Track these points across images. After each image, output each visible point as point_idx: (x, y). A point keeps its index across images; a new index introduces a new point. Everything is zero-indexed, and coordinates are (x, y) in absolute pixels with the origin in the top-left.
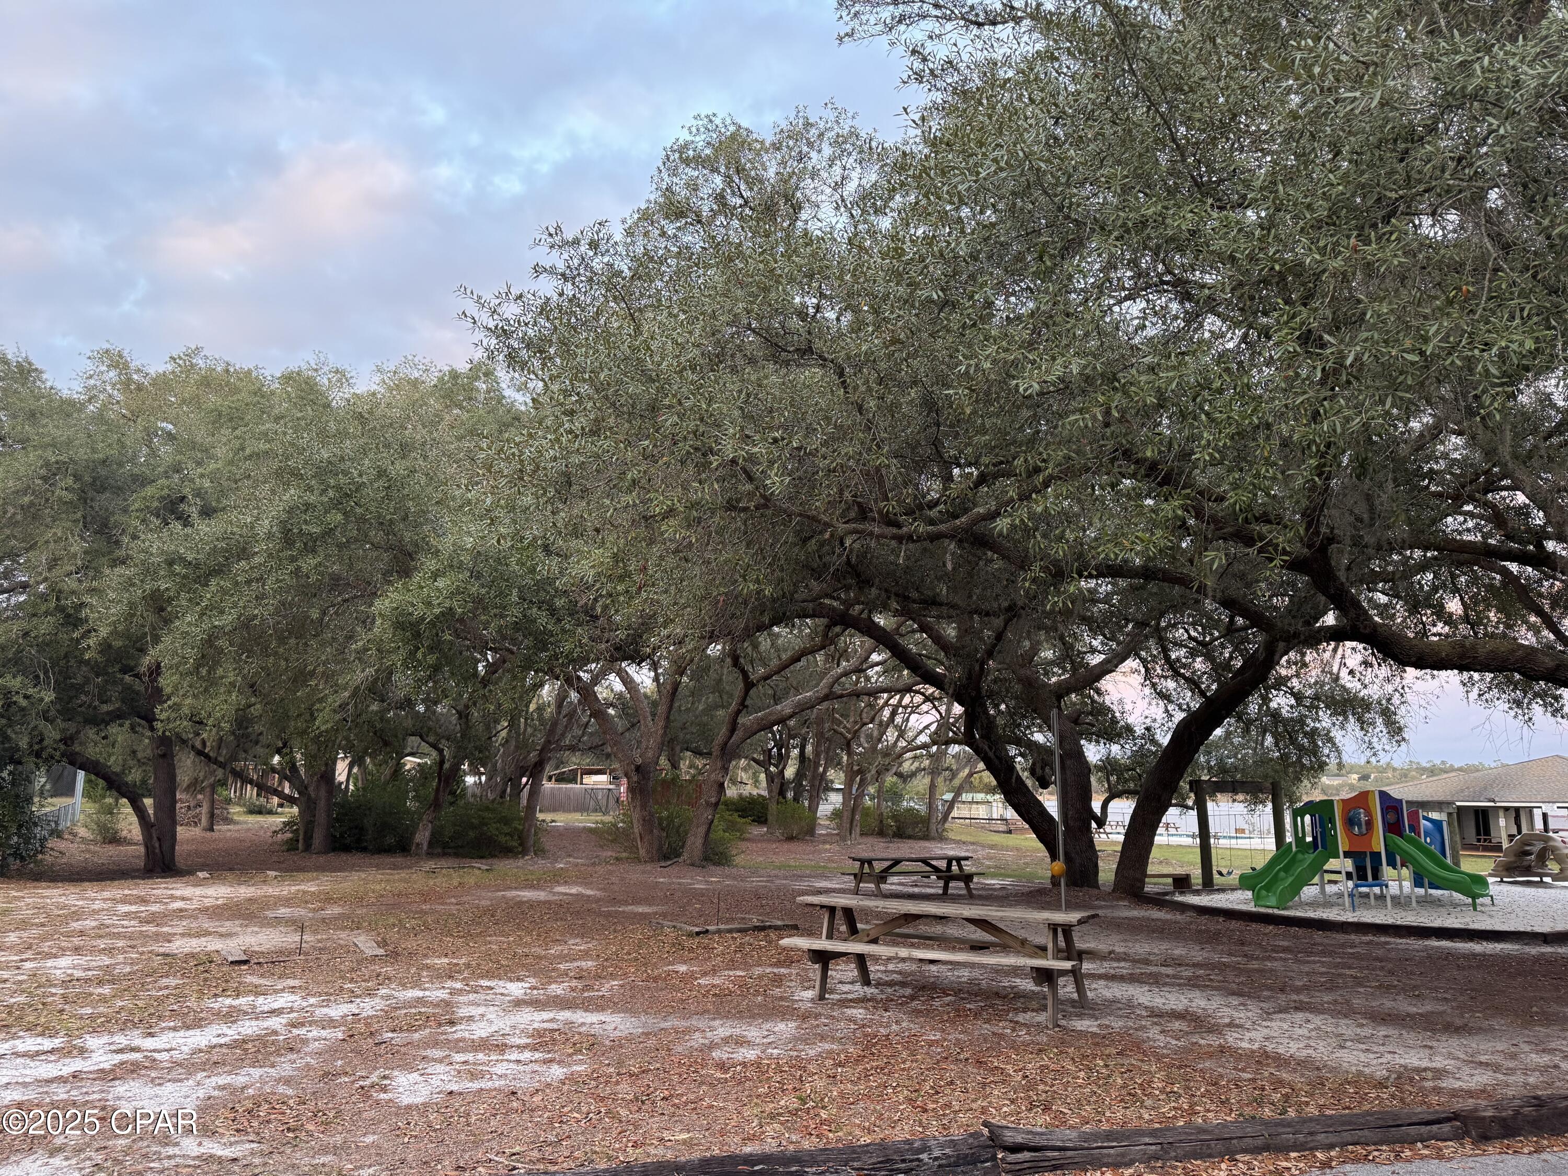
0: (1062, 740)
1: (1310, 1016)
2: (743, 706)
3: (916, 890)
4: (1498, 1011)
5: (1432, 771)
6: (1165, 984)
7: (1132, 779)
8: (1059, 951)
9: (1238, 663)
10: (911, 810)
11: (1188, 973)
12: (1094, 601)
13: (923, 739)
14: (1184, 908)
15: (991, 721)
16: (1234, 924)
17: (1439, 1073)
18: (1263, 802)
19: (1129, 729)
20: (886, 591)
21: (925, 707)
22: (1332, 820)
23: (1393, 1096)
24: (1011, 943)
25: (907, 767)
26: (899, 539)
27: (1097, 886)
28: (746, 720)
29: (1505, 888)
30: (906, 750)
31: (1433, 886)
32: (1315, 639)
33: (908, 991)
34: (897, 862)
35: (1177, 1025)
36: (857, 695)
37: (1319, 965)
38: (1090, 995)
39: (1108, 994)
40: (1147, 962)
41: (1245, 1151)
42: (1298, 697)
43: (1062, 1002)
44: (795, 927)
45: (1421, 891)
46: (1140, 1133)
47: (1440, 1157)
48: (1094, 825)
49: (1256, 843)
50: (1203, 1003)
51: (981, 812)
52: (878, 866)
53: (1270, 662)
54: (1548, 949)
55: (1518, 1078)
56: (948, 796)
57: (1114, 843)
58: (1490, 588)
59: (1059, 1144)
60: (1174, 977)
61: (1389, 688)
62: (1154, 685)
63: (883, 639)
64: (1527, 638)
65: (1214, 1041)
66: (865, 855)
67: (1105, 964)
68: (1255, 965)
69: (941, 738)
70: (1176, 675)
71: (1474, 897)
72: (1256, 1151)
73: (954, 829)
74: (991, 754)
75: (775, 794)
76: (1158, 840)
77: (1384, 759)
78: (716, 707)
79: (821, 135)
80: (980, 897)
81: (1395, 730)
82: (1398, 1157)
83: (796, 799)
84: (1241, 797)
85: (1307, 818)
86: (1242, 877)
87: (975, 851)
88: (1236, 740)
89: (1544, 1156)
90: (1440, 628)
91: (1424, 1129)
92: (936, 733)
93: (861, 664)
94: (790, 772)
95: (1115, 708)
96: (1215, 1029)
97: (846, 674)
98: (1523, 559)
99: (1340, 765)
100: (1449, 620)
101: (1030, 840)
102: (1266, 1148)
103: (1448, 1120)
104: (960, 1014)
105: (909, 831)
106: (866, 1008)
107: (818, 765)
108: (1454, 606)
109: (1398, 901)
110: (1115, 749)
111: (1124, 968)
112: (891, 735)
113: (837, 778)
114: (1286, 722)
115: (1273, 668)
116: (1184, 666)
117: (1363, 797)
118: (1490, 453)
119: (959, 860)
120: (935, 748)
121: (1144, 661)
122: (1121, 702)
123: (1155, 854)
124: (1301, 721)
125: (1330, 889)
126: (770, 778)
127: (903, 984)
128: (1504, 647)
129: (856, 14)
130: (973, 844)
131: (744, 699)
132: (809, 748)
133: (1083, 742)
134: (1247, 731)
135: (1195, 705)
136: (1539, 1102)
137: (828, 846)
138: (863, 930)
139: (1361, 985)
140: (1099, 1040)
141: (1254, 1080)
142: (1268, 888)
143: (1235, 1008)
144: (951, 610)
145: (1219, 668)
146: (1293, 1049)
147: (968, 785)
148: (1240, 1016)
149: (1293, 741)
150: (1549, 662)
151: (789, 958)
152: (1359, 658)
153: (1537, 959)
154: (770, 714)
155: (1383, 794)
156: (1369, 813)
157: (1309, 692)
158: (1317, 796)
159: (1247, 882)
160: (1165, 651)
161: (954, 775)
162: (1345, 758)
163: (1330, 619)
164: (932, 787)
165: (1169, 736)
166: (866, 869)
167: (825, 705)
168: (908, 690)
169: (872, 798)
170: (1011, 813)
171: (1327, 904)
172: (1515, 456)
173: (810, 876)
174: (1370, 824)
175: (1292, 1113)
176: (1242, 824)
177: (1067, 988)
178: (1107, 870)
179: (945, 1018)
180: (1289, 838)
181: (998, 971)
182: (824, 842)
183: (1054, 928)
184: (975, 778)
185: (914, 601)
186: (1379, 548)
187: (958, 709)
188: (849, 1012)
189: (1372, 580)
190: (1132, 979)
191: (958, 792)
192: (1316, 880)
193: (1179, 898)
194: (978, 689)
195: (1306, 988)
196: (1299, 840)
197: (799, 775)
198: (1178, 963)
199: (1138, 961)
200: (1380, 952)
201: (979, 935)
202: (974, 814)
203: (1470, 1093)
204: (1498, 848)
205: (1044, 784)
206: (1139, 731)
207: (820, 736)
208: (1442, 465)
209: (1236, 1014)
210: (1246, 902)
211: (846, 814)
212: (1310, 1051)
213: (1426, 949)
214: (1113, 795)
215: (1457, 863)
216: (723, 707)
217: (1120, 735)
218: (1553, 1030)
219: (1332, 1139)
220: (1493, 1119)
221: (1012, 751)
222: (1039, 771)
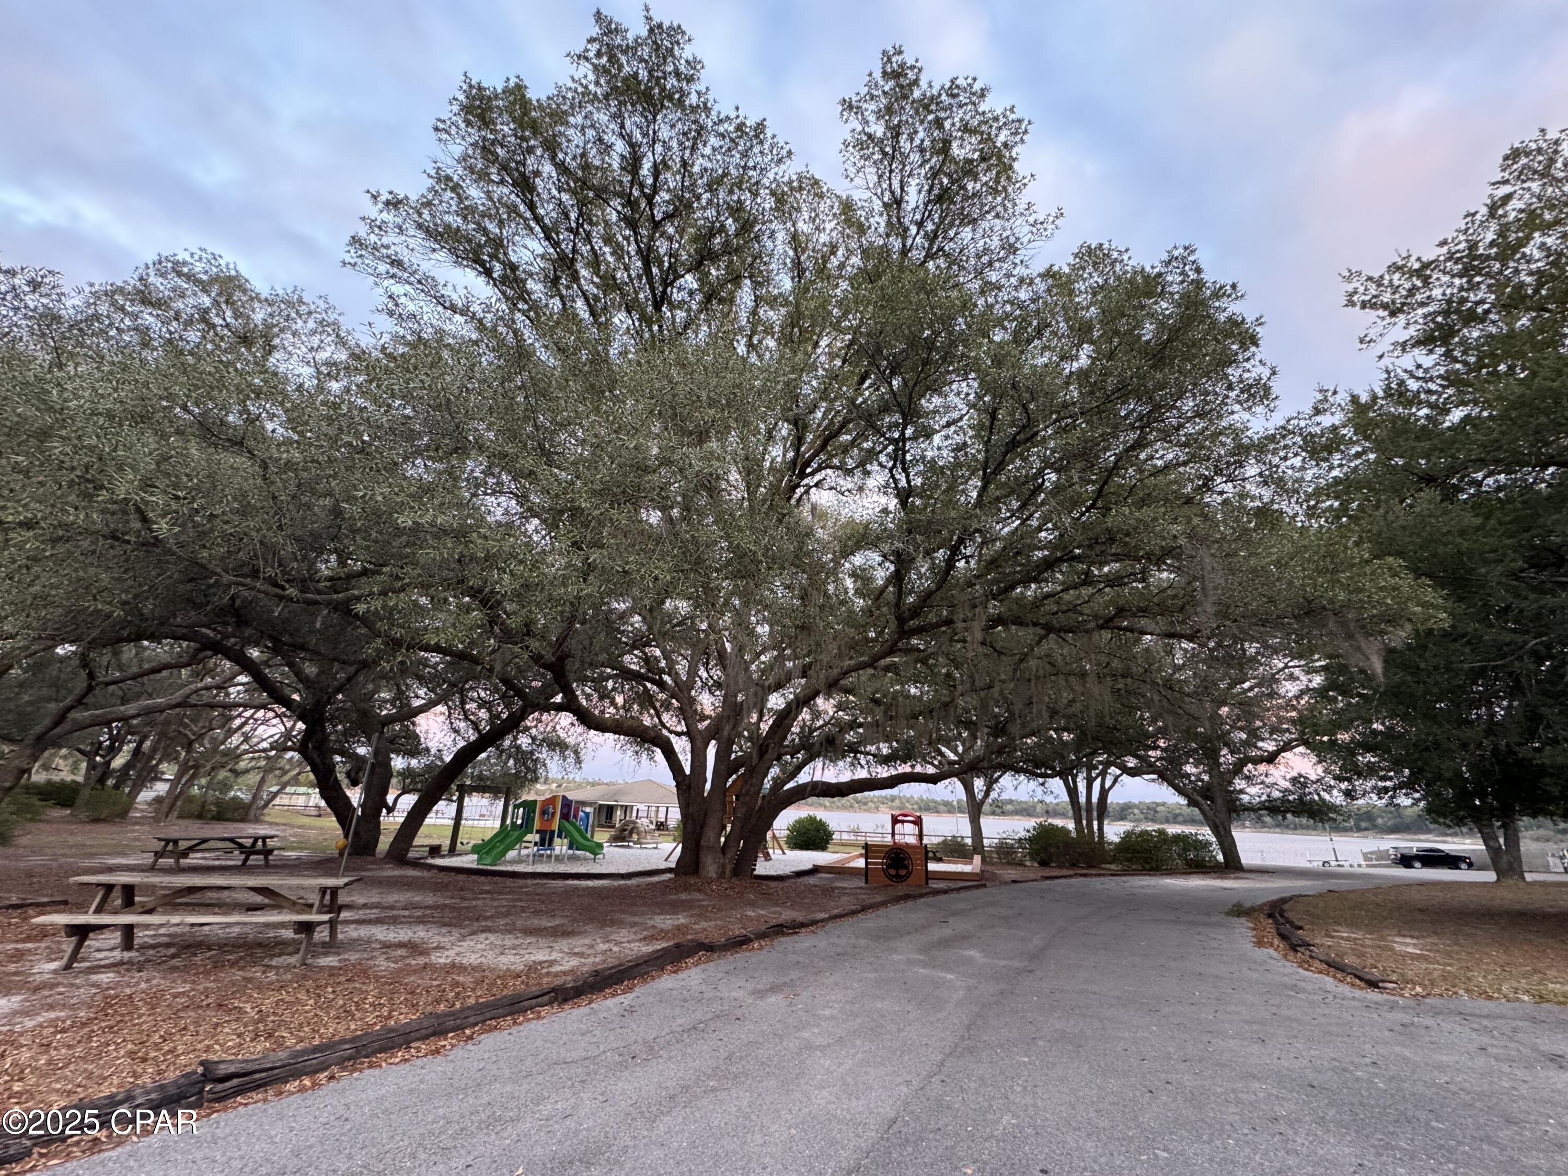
0: (376, 753)
1: (489, 935)
2: (80, 702)
3: (217, 863)
4: (591, 920)
5: (593, 784)
6: (401, 923)
7: (421, 782)
8: (324, 906)
9: (504, 716)
10: (235, 798)
11: (419, 913)
12: (426, 666)
13: (265, 745)
14: (432, 867)
15: (326, 738)
16: (461, 877)
17: (552, 963)
18: (499, 798)
19: (427, 750)
20: (262, 632)
21: (275, 721)
22: (534, 812)
23: (522, 983)
24: (285, 904)
25: (242, 765)
26: (281, 598)
27: (373, 855)
28: (79, 715)
29: (612, 849)
30: (246, 752)
31: (577, 849)
32: (548, 708)
33: (172, 951)
34: (204, 841)
35: (400, 952)
36: (212, 707)
37: (503, 901)
38: (340, 936)
39: (355, 934)
40: (392, 908)
41: (417, 1040)
42: (534, 739)
43: (315, 945)
44: (65, 903)
45: (571, 852)
46: (343, 1041)
47: (539, 1018)
48: (384, 811)
49: (489, 824)
50: (422, 934)
51: (301, 801)
52: (183, 845)
53: (523, 716)
54: (622, 882)
55: (591, 960)
56: (274, 789)
57: (397, 823)
58: (637, 693)
59: (269, 1066)
60: (409, 917)
61: (580, 739)
62: (451, 723)
63: (248, 666)
64: (647, 721)
65: (421, 960)
66: (175, 835)
67: (361, 912)
68: (465, 904)
69: (280, 747)
70: (466, 718)
71: (596, 854)
72: (424, 1038)
73: (271, 814)
74: (318, 760)
75: (92, 782)
76: (428, 821)
77: (571, 776)
78: (49, 700)
79: (310, 313)
80: (276, 866)
81: (578, 761)
82: (515, 1023)
83: (116, 787)
84: (487, 795)
85: (521, 810)
86: (475, 846)
87: (284, 831)
88: (493, 761)
89: (593, 1005)
90: (612, 710)
91: (534, 1001)
92: (276, 741)
93: (225, 682)
94: (118, 762)
95: (421, 735)
96: (425, 952)
97: (208, 688)
98: (653, 682)
99: (547, 778)
100: (616, 707)
101: (332, 822)
102: (434, 1034)
103: (549, 993)
104: (218, 965)
105: (229, 815)
106: (119, 972)
107: (153, 758)
108: (620, 700)
109: (559, 859)
110: (414, 762)
111: (373, 913)
112: (235, 740)
113: (169, 770)
114: (523, 752)
115: (523, 720)
116: (473, 714)
117: (554, 798)
118: (650, 629)
119: (264, 839)
120: (273, 753)
121: (449, 708)
122: (427, 732)
123: (422, 830)
124: (532, 753)
125: (524, 852)
126: (92, 766)
127: (168, 945)
128: (635, 724)
129: (361, 256)
130: (284, 825)
131: (85, 695)
132: (147, 744)
133: (392, 756)
134: (500, 756)
135: (472, 738)
136: (596, 973)
137: (137, 827)
138: (140, 902)
139: (523, 911)
140: (333, 972)
141: (440, 986)
142: (487, 853)
143: (444, 936)
144: (315, 656)
145: (494, 717)
146: (472, 959)
147: (295, 781)
148: (445, 940)
149: (524, 764)
150: (653, 734)
151: (43, 933)
152: (570, 721)
153: (616, 889)
154: (110, 713)
155: (564, 797)
156: (554, 808)
157: (540, 737)
158: (530, 797)
159: (476, 849)
160: (463, 703)
161: (285, 772)
162: (550, 775)
163: (558, 698)
164: (263, 781)
165: (451, 757)
166: (170, 847)
167: (177, 710)
168: (264, 707)
169: (201, 788)
170: (323, 803)
171: (520, 861)
172: (659, 632)
173: (105, 854)
174: (553, 814)
175: (458, 1005)
176: (484, 811)
177: (321, 934)
178: (384, 843)
179: (201, 969)
180: (508, 822)
181: (267, 925)
182: (136, 824)
183: (323, 890)
184: (302, 777)
185: (285, 644)
186: (591, 664)
187: (301, 725)
188: (94, 978)
189: (583, 680)
190: (378, 921)
191: (284, 786)
192: (517, 846)
193: (430, 861)
194: (322, 713)
195: (492, 917)
196: (513, 824)
197: (128, 766)
198: (415, 906)
199: (386, 908)
200: (540, 890)
201: (258, 899)
202: (293, 802)
203: (565, 973)
204: (613, 827)
205: (354, 783)
206: (433, 751)
207: (162, 735)
208: (630, 628)
209: (442, 939)
210: (472, 862)
211: (167, 801)
212: (483, 959)
213: (565, 886)
214: (405, 791)
215: (592, 836)
216: (56, 701)
217: (419, 753)
218: (614, 929)
219: (479, 1018)
220: (572, 988)
221: (338, 758)
222: (353, 774)
